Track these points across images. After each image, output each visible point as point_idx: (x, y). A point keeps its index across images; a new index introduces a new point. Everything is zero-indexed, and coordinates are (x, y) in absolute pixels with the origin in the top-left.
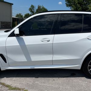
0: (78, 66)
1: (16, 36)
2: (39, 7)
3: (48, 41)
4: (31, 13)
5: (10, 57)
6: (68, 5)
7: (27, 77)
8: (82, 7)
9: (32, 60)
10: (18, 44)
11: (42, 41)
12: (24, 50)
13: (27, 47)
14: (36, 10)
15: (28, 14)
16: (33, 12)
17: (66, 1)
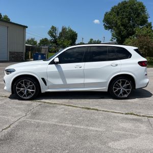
0: (105, 88)
1: (55, 64)
2: (64, 29)
4: (52, 38)
5: (50, 81)
6: (106, 27)
8: (127, 30)
9: (67, 83)
10: (57, 70)
11: (76, 68)
12: (62, 75)
14: (58, 33)
15: (46, 39)
16: (54, 37)
17: (103, 21)
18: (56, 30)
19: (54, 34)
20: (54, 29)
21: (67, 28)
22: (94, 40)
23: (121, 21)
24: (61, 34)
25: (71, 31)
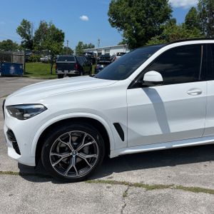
3: (200, 93)
4: (24, 39)
6: (113, 23)
7: (158, 167)
9: (172, 132)
11: (189, 94)
13: (165, 105)
14: (34, 32)
16: (28, 38)
17: (108, 14)
18: (29, 26)
19: (27, 33)
20: (26, 24)
21: (48, 24)
22: (84, 44)
23: (137, 14)
24: (38, 33)
25: (53, 28)
